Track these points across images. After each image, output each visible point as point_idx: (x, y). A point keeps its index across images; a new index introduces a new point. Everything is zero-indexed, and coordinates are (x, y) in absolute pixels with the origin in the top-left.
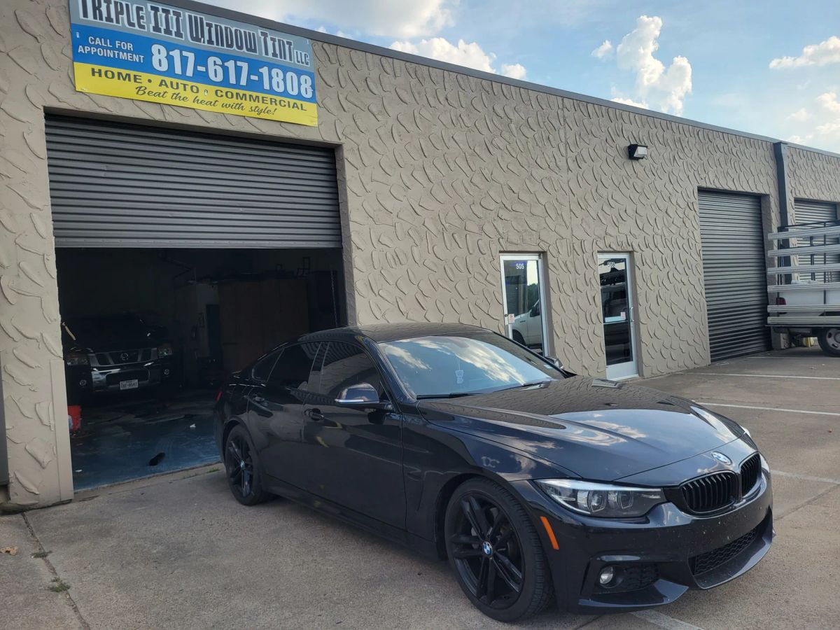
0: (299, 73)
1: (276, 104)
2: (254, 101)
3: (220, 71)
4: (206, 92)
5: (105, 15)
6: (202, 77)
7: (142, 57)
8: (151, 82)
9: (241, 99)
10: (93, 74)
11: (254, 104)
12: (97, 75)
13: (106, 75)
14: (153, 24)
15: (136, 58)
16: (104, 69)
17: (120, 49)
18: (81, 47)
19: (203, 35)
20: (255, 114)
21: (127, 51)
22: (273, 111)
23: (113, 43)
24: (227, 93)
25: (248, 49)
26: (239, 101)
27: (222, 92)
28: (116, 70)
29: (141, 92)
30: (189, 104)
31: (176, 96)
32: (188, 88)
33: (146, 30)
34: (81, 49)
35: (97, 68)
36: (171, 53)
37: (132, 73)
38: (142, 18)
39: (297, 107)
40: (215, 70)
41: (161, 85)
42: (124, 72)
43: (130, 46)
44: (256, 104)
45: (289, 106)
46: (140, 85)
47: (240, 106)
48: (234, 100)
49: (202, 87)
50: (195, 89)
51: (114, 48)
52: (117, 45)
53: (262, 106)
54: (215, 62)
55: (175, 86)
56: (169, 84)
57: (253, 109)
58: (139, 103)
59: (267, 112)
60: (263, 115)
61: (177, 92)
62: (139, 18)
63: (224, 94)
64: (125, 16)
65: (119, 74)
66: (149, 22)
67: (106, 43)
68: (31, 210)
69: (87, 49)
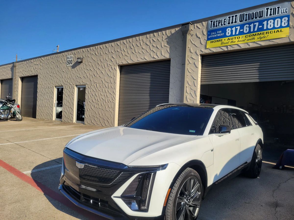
0: (281, 18)
1: (268, 33)
2: (259, 35)
3: (248, 29)
4: (242, 37)
5: (216, 25)
6: (241, 33)
7: (223, 33)
8: (225, 40)
9: (254, 36)
10: (211, 43)
11: (259, 36)
12: (212, 43)
13: (214, 42)
14: (228, 22)
15: (222, 34)
16: (213, 40)
17: (218, 34)
18: (209, 36)
19: (244, 19)
20: (259, 40)
21: (220, 33)
22: (266, 37)
23: (216, 33)
24: (249, 36)
25: (259, 17)
26: (254, 37)
27: (247, 36)
28: (216, 40)
29: (222, 44)
30: (236, 43)
31: (232, 42)
32: (236, 38)
33: (226, 25)
34: (209, 37)
35: (212, 41)
36: (232, 29)
37: (220, 39)
38: (225, 22)
39: (279, 32)
40: (246, 29)
41: (228, 40)
42: (218, 40)
43: (221, 32)
44: (260, 36)
45: (274, 32)
46: (222, 42)
47: (254, 39)
48: (252, 37)
49: (241, 36)
50: (238, 38)
51: (217, 34)
52: (217, 32)
53: (262, 36)
54: (246, 26)
55: (232, 39)
56: (230, 39)
57: (258, 38)
58: (222, 47)
59: (264, 38)
60: (262, 39)
61: (232, 40)
62: (224, 22)
63: (248, 36)
64: (221, 23)
65: (217, 40)
66: (227, 22)
67: (215, 33)
68: (194, 80)
69: (210, 36)
